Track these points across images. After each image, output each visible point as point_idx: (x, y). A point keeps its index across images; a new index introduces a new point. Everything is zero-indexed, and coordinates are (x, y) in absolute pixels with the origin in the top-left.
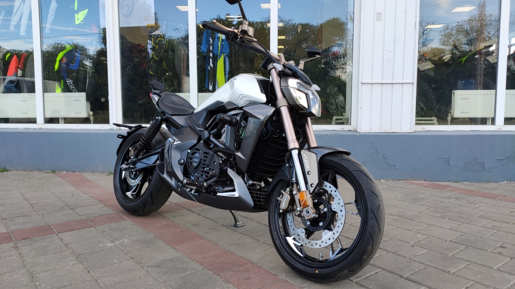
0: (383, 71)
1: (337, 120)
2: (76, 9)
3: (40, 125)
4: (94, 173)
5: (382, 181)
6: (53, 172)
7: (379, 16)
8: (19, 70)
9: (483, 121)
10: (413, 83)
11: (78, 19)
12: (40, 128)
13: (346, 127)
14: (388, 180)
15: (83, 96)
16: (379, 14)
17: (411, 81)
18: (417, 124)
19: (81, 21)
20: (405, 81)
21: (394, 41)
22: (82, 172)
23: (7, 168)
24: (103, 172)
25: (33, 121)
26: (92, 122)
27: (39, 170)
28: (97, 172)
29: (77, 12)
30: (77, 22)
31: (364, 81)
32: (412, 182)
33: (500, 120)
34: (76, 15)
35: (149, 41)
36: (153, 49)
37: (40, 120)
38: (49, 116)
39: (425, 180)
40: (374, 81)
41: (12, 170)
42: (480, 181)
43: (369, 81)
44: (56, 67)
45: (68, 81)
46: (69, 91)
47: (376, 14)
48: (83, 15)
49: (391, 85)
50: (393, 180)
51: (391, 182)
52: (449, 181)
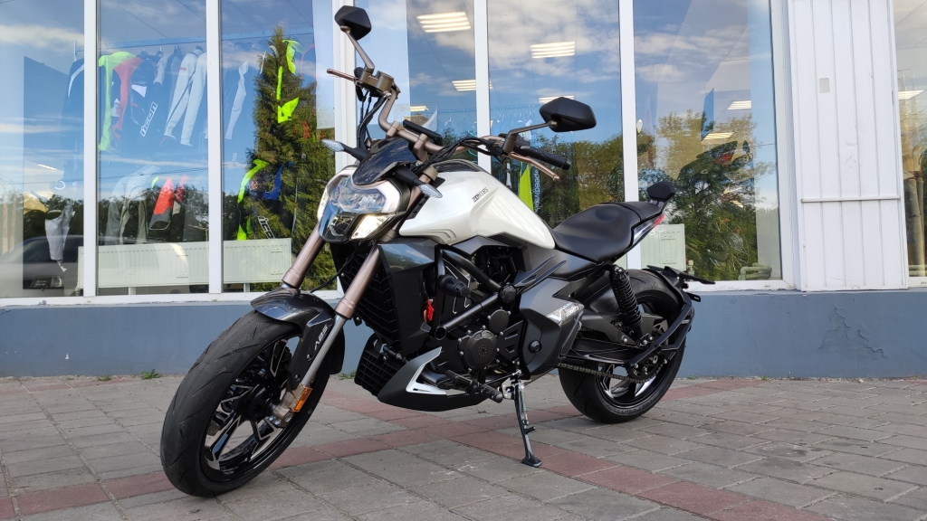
0: (840, 180)
1: (748, 272)
2: (278, 97)
3: (215, 295)
5: (861, 381)
7: (824, 84)
8: (175, 203)
10: (899, 199)
11: (283, 115)
12: (215, 301)
13: (773, 285)
14: (871, 379)
15: (286, 244)
16: (825, 81)
17: (895, 196)
18: (910, 276)
19: (288, 117)
20: (882, 196)
21: (857, 126)
23: (156, 372)
25: (203, 289)
29: (282, 104)
30: (281, 120)
31: (806, 198)
32: (918, 380)
34: (279, 107)
37: (215, 286)
38: (229, 280)
40: (825, 198)
41: (167, 375)
43: (817, 198)
44: (240, 196)
46: (262, 236)
47: (818, 81)
48: (291, 107)
49: (857, 203)
50: (881, 379)
51: (877, 382)
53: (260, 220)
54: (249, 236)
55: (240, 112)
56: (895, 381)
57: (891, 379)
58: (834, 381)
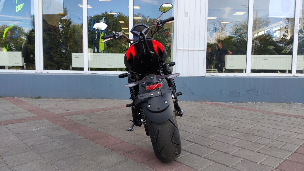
0: (189, 43)
2: (16, 3)
4: (26, 97)
5: (188, 102)
6: (1, 97)
9: (241, 71)
10: (204, 50)
11: (18, 9)
14: (191, 101)
15: (20, 53)
16: (187, 13)
17: (203, 49)
18: (207, 72)
19: (20, 10)
20: (200, 49)
21: (195, 28)
22: (19, 97)
24: (31, 97)
26: (25, 69)
28: (27, 97)
29: (17, 5)
30: (17, 11)
31: (179, 48)
32: (204, 102)
33: (249, 71)
34: (16, 6)
35: (60, 23)
36: (62, 27)
39: (210, 101)
42: (238, 102)
43: (182, 49)
44: (4, 36)
45: (11, 45)
46: (12, 50)
47: (185, 13)
48: (21, 7)
49: (193, 51)
50: (194, 101)
51: (193, 103)
52: (222, 102)
54: (8, 50)
55: (3, 7)
56: (197, 102)
58: (182, 102)
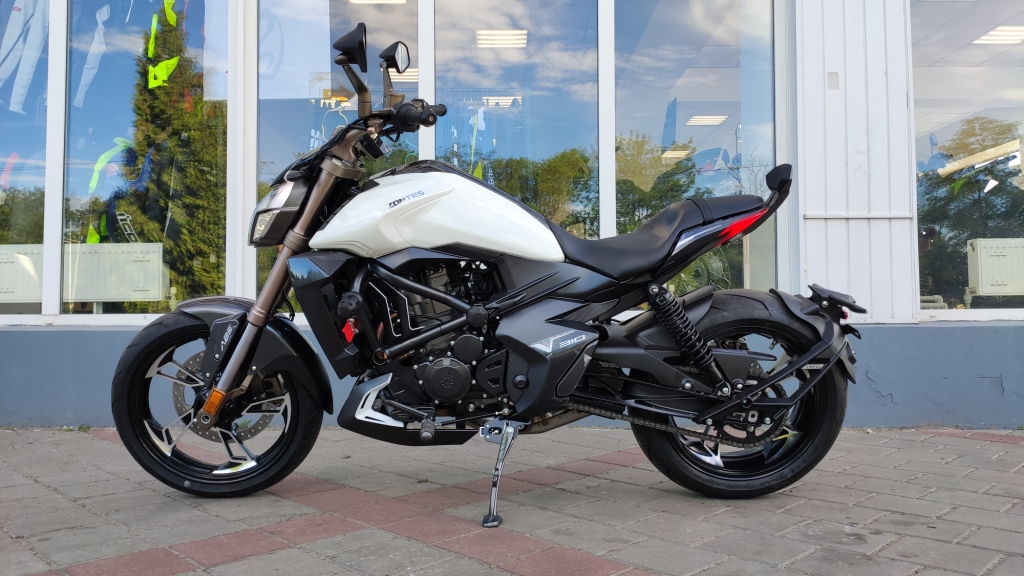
0: (848, 193)
2: (150, 55)
3: (51, 317)
5: (870, 431)
6: (84, 428)
7: (833, 79)
10: (911, 219)
11: (155, 78)
12: (50, 325)
14: (880, 428)
15: (155, 250)
16: (834, 75)
17: (908, 214)
18: (922, 308)
19: (164, 81)
20: (894, 214)
21: (867, 132)
25: (35, 308)
27: (47, 424)
29: (155, 63)
30: (153, 84)
31: (810, 213)
34: (151, 68)
37: (51, 305)
38: (71, 297)
39: (957, 427)
40: (831, 213)
43: (821, 213)
44: (94, 185)
46: (121, 238)
47: (826, 75)
48: (168, 68)
49: (866, 222)
50: (890, 428)
51: (885, 432)
52: (1005, 428)
53: (119, 218)
54: (103, 239)
55: (95, 71)
56: (905, 431)
57: (902, 428)
